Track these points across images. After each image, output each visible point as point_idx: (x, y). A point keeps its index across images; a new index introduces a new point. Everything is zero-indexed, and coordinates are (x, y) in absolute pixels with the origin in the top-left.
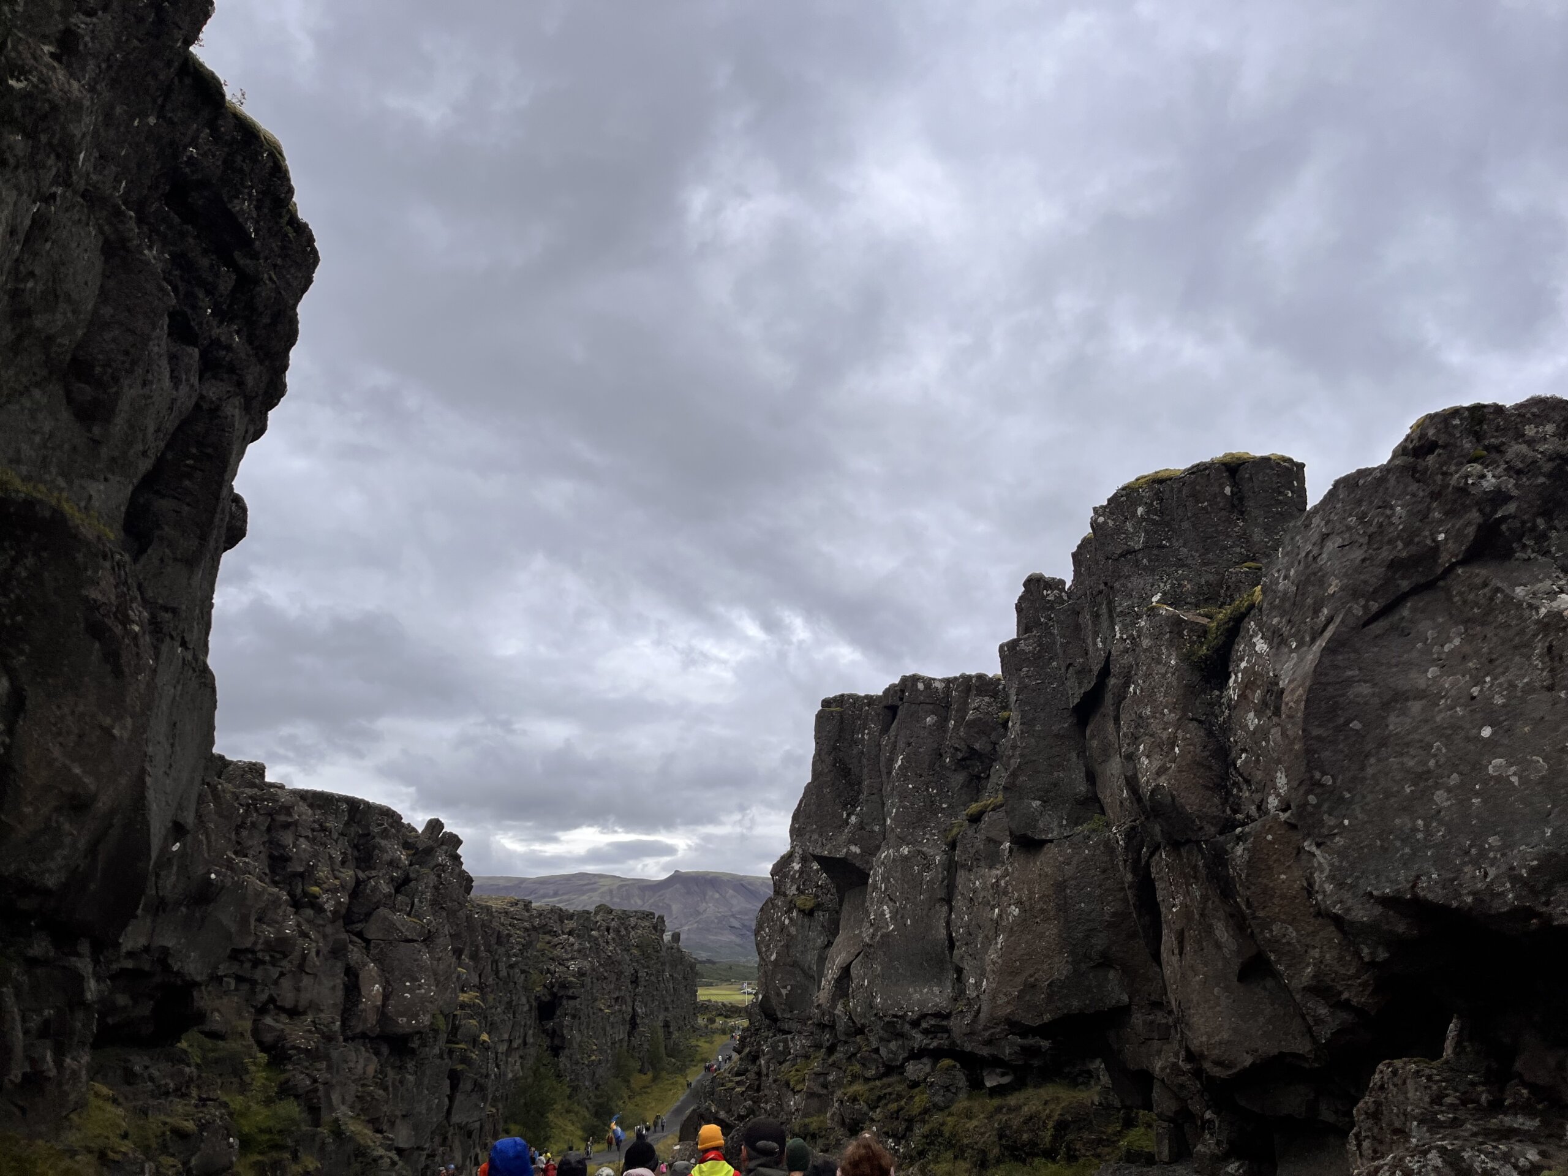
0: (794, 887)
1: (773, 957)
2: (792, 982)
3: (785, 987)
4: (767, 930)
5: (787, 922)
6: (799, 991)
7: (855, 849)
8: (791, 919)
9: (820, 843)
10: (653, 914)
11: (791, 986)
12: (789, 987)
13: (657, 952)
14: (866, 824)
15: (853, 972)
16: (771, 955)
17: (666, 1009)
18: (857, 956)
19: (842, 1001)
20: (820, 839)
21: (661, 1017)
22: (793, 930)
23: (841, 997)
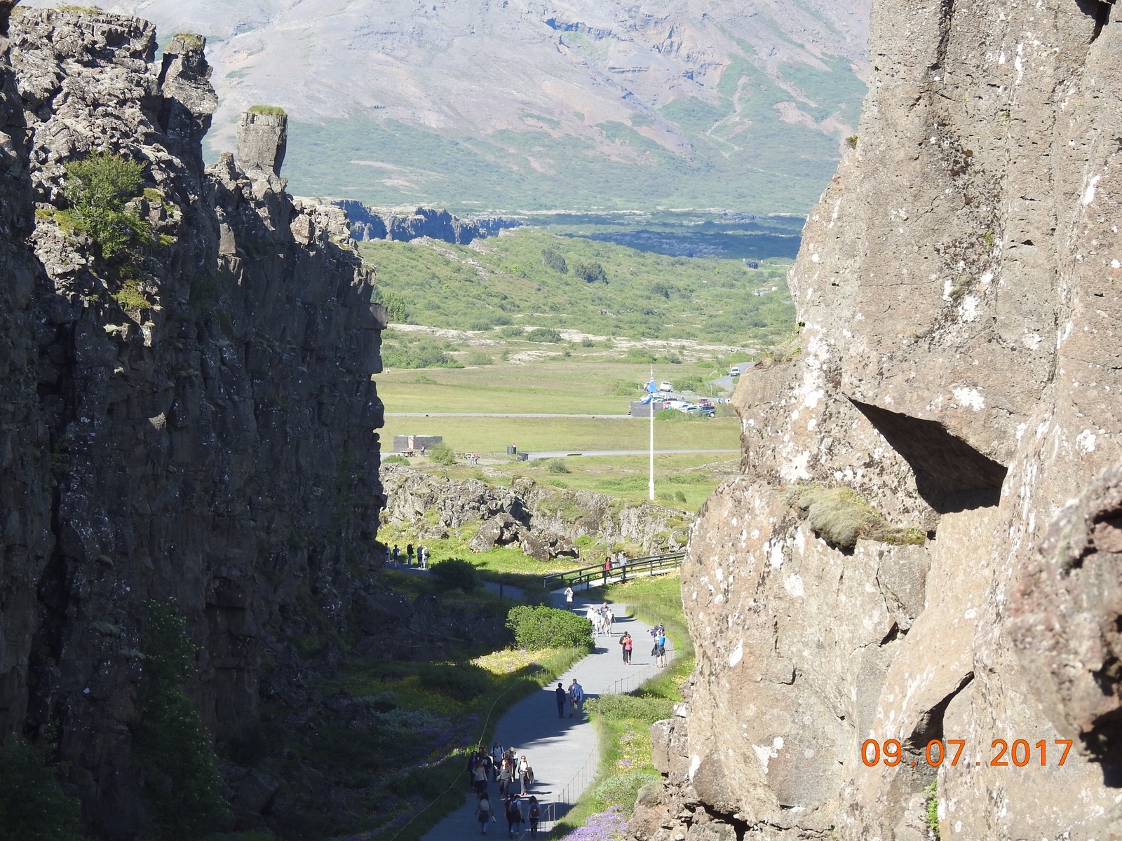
0: (803, 459)
1: (735, 658)
2: (789, 728)
3: (768, 742)
4: (719, 574)
5: (777, 558)
6: (809, 753)
7: (970, 398)
8: (789, 555)
9: (873, 368)
11: (786, 737)
12: (779, 743)
14: (1005, 325)
15: (951, 726)
16: (728, 649)
18: (964, 683)
19: (918, 799)
20: (874, 355)
22: (794, 585)
23: (915, 787)
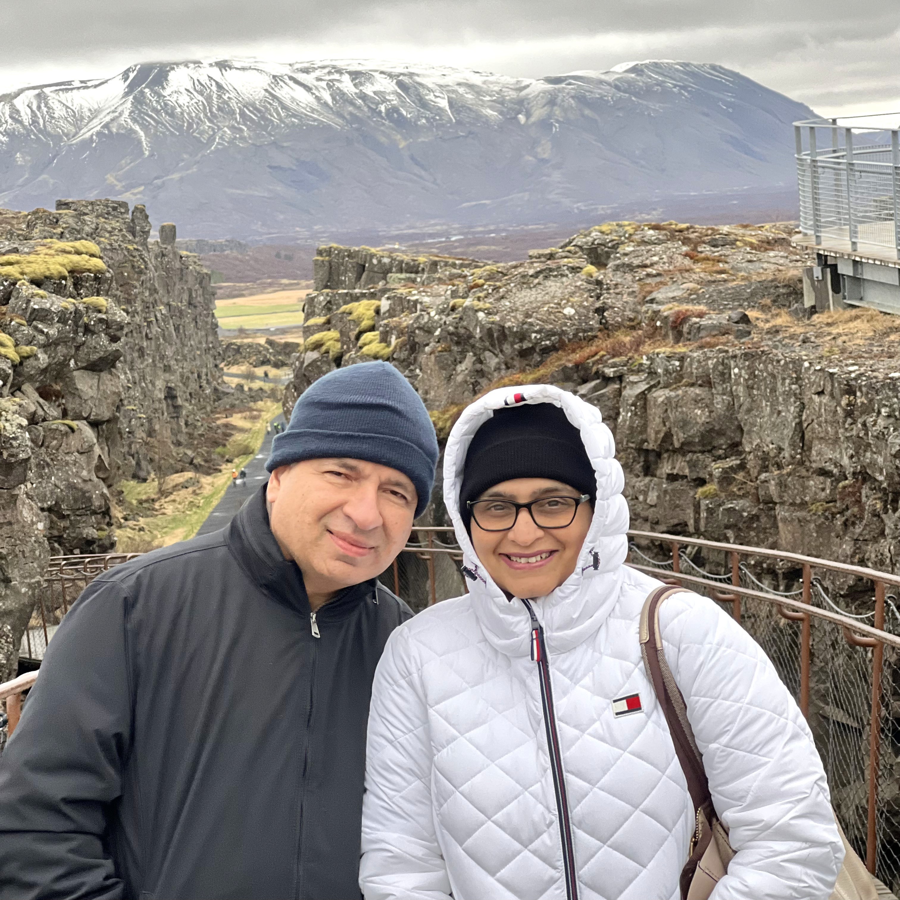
10: (124, 205)
13: (141, 272)
17: (167, 369)
21: (160, 384)
